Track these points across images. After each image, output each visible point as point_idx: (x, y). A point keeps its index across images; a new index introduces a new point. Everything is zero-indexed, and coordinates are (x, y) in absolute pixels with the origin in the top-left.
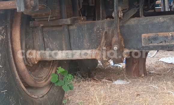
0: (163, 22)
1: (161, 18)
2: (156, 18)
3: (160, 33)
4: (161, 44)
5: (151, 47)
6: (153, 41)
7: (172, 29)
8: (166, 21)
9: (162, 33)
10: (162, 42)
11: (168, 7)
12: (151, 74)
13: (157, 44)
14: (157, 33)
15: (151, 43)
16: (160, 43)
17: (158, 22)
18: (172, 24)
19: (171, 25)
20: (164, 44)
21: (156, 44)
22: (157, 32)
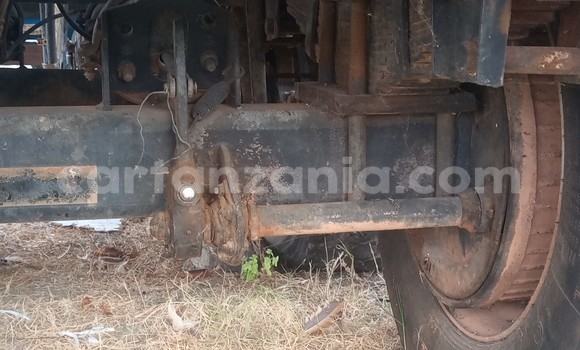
0: (50, 133)
1: (42, 119)
2: (27, 119)
3: (41, 169)
4: (43, 203)
5: (9, 213)
6: (15, 192)
7: (78, 154)
8: (60, 130)
9: (46, 168)
10: (44, 197)
11: (64, 48)
12: (8, 268)
13: (29, 204)
14: (31, 168)
15: (10, 198)
16: (40, 199)
17: (35, 133)
18: (77, 141)
19: (76, 144)
20: (52, 203)
21: (24, 203)
22: (30, 165)
